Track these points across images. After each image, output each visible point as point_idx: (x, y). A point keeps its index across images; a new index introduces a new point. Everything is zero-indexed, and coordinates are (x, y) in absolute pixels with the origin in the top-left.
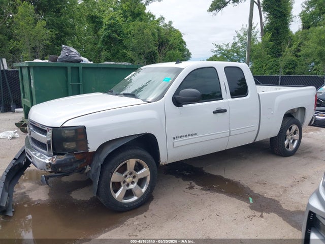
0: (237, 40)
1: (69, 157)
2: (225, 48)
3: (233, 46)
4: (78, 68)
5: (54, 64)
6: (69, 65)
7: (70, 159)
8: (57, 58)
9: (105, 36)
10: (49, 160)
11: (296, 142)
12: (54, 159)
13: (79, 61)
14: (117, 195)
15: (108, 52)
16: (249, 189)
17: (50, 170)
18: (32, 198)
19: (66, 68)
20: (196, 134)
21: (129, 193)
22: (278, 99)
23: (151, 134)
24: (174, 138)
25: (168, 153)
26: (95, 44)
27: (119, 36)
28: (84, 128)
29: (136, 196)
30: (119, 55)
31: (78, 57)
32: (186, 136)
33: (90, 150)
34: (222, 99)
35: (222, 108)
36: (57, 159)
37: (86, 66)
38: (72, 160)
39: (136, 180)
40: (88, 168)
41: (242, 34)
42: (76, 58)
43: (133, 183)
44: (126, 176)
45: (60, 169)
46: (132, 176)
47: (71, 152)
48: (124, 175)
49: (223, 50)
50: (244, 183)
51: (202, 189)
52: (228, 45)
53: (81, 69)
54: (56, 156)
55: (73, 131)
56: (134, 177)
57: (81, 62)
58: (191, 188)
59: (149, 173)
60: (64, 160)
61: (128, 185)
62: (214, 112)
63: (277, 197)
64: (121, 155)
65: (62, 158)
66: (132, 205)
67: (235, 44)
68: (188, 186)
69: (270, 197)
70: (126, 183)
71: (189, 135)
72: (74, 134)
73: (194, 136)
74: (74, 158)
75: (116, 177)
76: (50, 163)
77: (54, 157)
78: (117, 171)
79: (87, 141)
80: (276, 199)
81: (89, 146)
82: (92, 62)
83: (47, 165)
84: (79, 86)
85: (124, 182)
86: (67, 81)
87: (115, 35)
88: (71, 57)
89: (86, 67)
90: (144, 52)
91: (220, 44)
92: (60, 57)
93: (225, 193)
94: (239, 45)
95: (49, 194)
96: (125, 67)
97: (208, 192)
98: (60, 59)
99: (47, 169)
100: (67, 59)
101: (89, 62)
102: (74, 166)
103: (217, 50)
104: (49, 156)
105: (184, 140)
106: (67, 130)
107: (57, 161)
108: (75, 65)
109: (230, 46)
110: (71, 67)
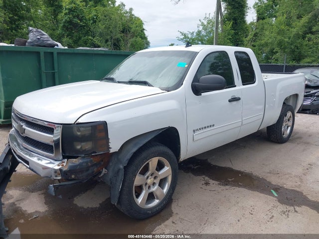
0: (201, 28)
1: (85, 160)
2: (190, 36)
3: (197, 34)
4: (52, 53)
5: (22, 48)
6: (42, 50)
7: (87, 163)
8: (26, 42)
9: (66, 22)
10: (58, 165)
11: (289, 128)
12: (65, 164)
13: (53, 46)
14: (140, 200)
15: (70, 38)
16: (266, 180)
17: (59, 178)
18: (26, 211)
19: (38, 53)
20: (213, 125)
21: (151, 197)
22: (279, 86)
23: (173, 127)
24: (194, 131)
25: (189, 147)
26: (54, 30)
27: (81, 20)
28: (105, 124)
29: (157, 199)
30: (81, 42)
31: (51, 41)
32: (205, 128)
33: (112, 151)
34: (235, 86)
35: (237, 97)
36: (70, 164)
37: (61, 51)
38: (89, 164)
39: (157, 181)
40: (104, 171)
41: (205, 23)
42: (49, 42)
43: (154, 184)
44: (148, 177)
45: (73, 176)
46: (153, 176)
47: (87, 154)
48: (146, 176)
49: (188, 38)
50: (257, 174)
51: (220, 184)
52: (193, 33)
53: (55, 55)
54: (66, 160)
55: (90, 128)
56: (155, 178)
57: (56, 47)
58: (207, 184)
59: (171, 172)
60: (79, 165)
61: (149, 187)
62: (230, 101)
63: (297, 187)
64: (144, 154)
65: (76, 161)
66: (155, 210)
67: (199, 32)
68: (203, 182)
69: (291, 188)
70: (147, 186)
71: (208, 127)
72: (90, 132)
73: (212, 128)
74: (91, 161)
75: (138, 180)
76: (60, 170)
77: (63, 161)
78: (140, 173)
79: (108, 139)
80: (298, 189)
81: (111, 145)
82: (66, 48)
83: (56, 171)
84: (54, 74)
85: (146, 184)
86: (40, 68)
87: (76, 20)
88: (43, 41)
89: (61, 53)
90: (111, 38)
91: (186, 32)
92: (29, 40)
93: (245, 186)
94: (203, 33)
95: (46, 203)
96: (103, 53)
97: (227, 187)
98: (30, 42)
99: (56, 176)
100: (38, 43)
101: (63, 47)
102: (90, 171)
103: (182, 38)
104: (56, 160)
105: (204, 132)
106: (83, 127)
107: (71, 167)
108: (49, 50)
109: (195, 34)
110: (44, 52)
